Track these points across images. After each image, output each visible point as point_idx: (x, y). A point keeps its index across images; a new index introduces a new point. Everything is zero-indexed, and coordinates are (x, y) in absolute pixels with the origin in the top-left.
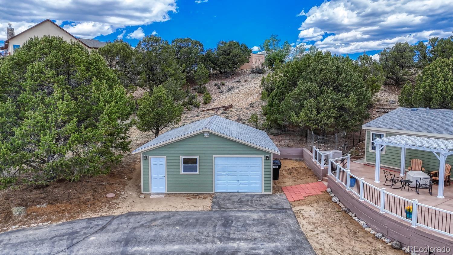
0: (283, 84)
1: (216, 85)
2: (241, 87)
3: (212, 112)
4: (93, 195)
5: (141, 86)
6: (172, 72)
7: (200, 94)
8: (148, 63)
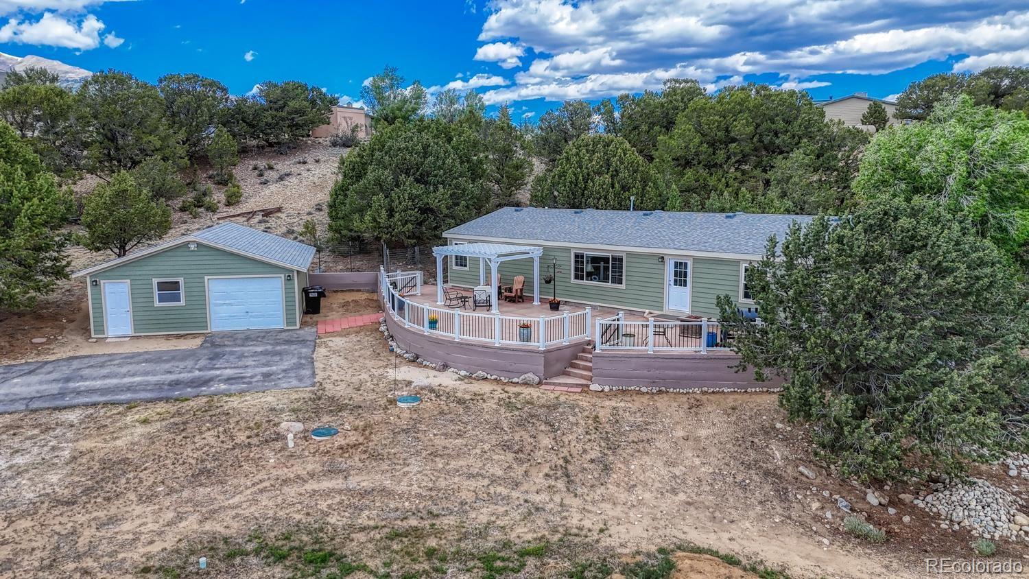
0: (353, 170)
1: (255, 168)
2: (304, 174)
3: (241, 219)
4: (9, 342)
5: (92, 171)
6: (158, 144)
7: (220, 186)
8: (104, 125)
